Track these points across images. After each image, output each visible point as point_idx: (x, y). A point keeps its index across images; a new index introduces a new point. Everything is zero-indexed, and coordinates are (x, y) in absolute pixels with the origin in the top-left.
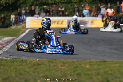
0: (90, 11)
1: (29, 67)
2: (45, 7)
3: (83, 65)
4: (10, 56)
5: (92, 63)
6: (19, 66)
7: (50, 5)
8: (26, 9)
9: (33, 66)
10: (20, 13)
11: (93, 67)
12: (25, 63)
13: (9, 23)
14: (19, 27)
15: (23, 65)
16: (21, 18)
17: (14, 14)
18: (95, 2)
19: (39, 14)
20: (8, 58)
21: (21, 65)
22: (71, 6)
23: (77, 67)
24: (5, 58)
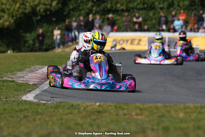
0: (186, 23)
1: (83, 117)
2: (110, 16)
3: (173, 113)
4: (51, 99)
5: (188, 110)
6: (66, 114)
7: (119, 13)
8: (80, 19)
9: (89, 116)
10: (69, 27)
11: (190, 116)
12: (77, 111)
13: (50, 43)
14: (67, 50)
15: (74, 112)
16: (70, 35)
17: (59, 29)
18: (194, 8)
19: (100, 28)
20: (48, 101)
21: (70, 113)
22: (154, 14)
23: (162, 116)
24: (43, 102)
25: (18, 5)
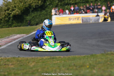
25: (22, 4)
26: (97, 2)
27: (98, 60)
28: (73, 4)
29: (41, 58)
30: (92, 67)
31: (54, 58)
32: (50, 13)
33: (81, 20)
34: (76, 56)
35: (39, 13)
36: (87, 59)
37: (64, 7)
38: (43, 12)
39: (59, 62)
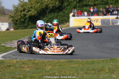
25: (39, 4)
26: (117, 4)
27: (117, 64)
28: (92, 5)
29: (58, 61)
30: (112, 71)
31: (71, 61)
32: (67, 14)
33: (99, 22)
34: (95, 59)
35: (56, 14)
36: (107, 63)
37: (82, 9)
38: (60, 13)
39: (76, 65)
